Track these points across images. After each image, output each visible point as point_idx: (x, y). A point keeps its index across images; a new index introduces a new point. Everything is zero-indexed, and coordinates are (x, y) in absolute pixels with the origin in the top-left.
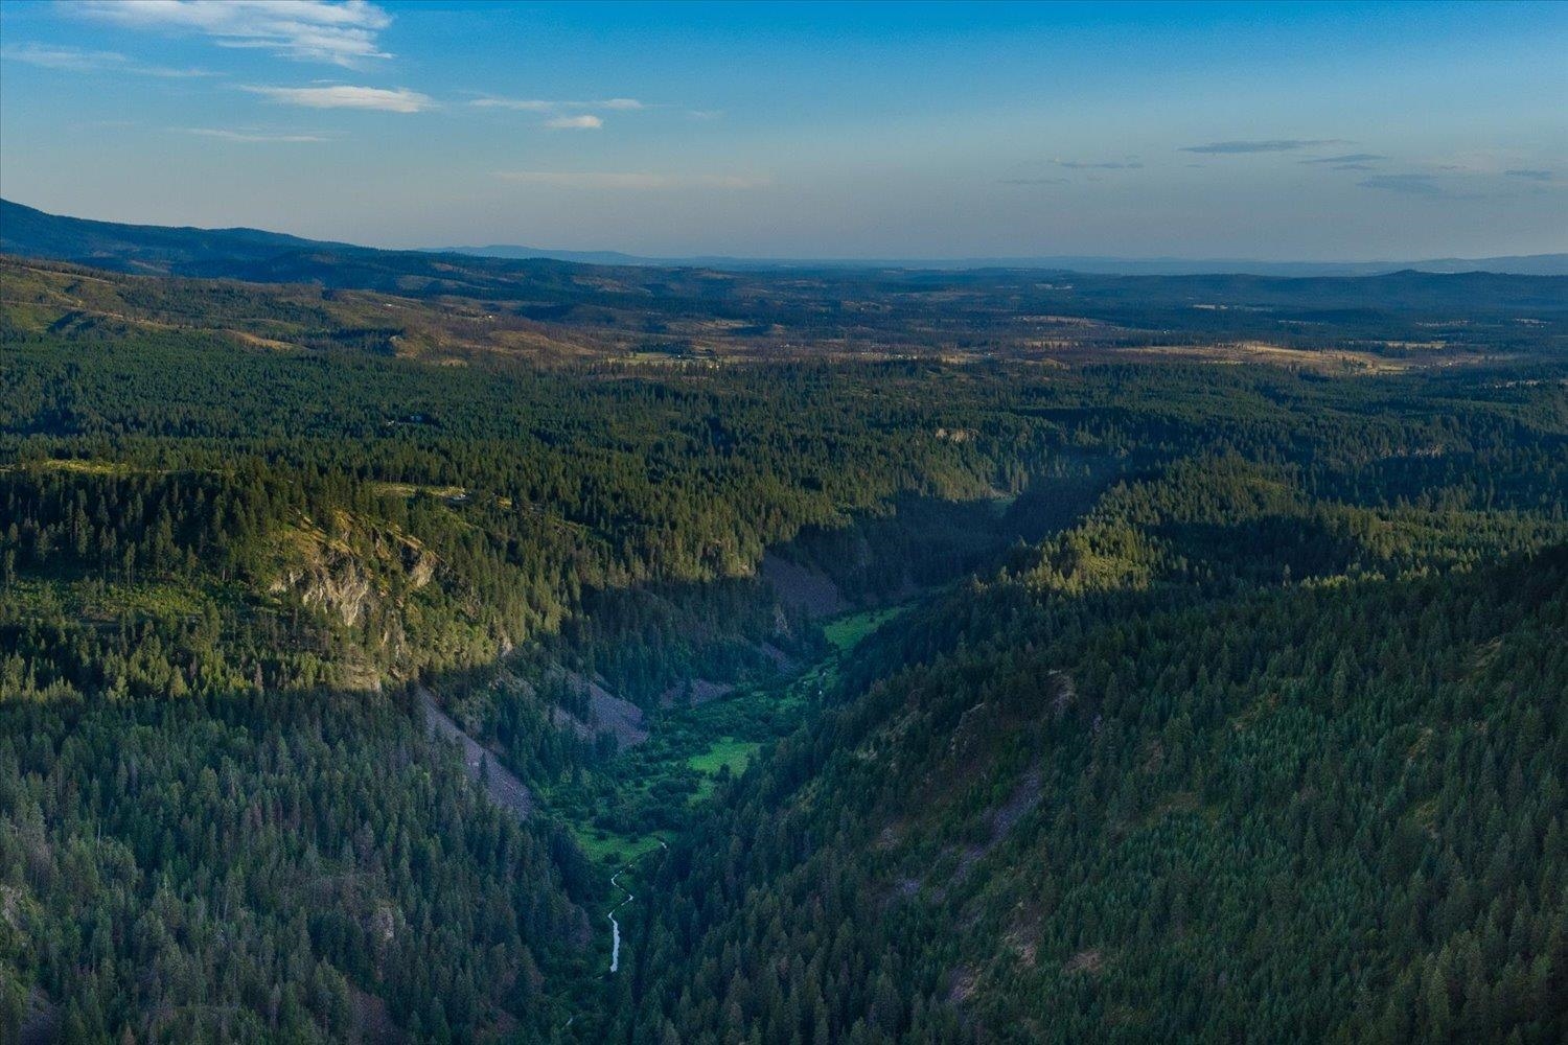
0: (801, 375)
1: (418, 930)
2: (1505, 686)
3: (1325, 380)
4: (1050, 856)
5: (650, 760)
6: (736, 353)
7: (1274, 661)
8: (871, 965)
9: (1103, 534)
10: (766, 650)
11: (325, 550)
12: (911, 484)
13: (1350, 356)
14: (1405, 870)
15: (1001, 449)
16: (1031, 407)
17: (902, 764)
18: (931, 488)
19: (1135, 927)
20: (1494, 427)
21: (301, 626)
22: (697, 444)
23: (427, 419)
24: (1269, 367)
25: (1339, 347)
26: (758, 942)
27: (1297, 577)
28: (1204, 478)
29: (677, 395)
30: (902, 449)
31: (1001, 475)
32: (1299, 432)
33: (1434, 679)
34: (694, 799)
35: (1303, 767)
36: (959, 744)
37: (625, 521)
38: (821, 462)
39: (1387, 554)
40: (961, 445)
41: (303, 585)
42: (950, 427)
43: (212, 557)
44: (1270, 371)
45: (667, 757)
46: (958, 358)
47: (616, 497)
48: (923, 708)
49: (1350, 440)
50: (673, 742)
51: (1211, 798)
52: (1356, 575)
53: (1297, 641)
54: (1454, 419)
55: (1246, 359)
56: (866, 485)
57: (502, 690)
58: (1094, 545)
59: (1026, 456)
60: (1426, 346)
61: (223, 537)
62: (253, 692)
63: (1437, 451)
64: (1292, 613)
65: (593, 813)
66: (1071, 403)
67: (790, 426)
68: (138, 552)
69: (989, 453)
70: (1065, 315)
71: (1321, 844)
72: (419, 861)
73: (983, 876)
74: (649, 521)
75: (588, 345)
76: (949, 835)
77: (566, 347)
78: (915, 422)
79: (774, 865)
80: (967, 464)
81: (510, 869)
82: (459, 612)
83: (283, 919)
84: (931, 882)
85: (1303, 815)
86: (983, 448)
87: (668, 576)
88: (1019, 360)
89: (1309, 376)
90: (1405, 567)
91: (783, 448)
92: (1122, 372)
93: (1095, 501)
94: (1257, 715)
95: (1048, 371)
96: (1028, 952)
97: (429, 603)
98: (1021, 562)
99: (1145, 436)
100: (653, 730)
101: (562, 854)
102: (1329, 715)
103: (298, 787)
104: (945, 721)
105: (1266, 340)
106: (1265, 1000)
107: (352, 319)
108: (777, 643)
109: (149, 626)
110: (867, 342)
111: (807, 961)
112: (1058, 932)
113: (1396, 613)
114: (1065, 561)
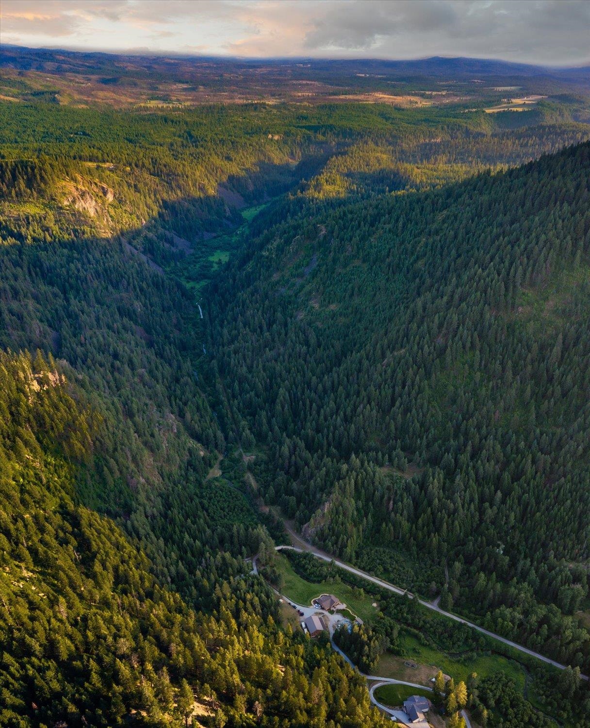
0: (216, 111)
1: (147, 308)
2: (446, 225)
3: (403, 110)
4: (321, 279)
5: (196, 258)
6: (188, 100)
7: (383, 219)
8: (274, 311)
9: (330, 177)
10: (225, 221)
11: (77, 189)
12: (262, 158)
13: (413, 99)
14: (415, 278)
15: (291, 143)
16: (301, 125)
17: (277, 255)
18: (269, 159)
19: (344, 298)
20: (458, 130)
21: (79, 216)
22: (185, 142)
23: (84, 134)
24: (384, 105)
25: (409, 94)
26: (243, 307)
27: (390, 191)
28: (361, 154)
29: (172, 121)
30: (257, 144)
31: (292, 153)
32: (393, 134)
33: (426, 223)
34: (213, 269)
35: (389, 251)
36: (293, 249)
37: (170, 175)
38: (230, 149)
39: (418, 181)
40: (277, 141)
41: (74, 202)
42: (273, 133)
43: (41, 193)
44: (384, 106)
45: (201, 257)
46: (271, 102)
47: (165, 166)
48: (281, 238)
49: (410, 136)
50: (202, 252)
51: (364, 261)
52: (408, 190)
53: (389, 214)
54: (446, 127)
55: (376, 100)
56: (247, 158)
57: (146, 237)
58: (327, 181)
59: (301, 145)
60: (440, 93)
61: (42, 185)
62: (72, 239)
63: (439, 140)
64: (388, 204)
65: (183, 275)
66: (314, 122)
67: (216, 134)
68: (16, 192)
69: (287, 144)
70: (309, 80)
71: (394, 273)
72: (142, 290)
73: (303, 287)
74: (178, 175)
75: (131, 97)
76: (293, 276)
77: (123, 99)
78: (260, 132)
79: (243, 286)
80: (280, 149)
81: (167, 291)
82: (125, 210)
83: (108, 307)
84: (289, 289)
85: (389, 265)
86: (285, 142)
87: (189, 196)
88: (294, 103)
89: (398, 109)
90: (423, 187)
91: (216, 144)
92: (332, 108)
93: (325, 164)
94: (377, 236)
95: (305, 108)
96: (317, 306)
97: (115, 207)
98: (303, 189)
99: (341, 136)
100: (195, 249)
101: (179, 286)
102: (397, 236)
103: (100, 269)
104: (288, 242)
105: (384, 92)
106: (378, 314)
107: (37, 86)
108: (228, 219)
109: (31, 218)
110: (236, 94)
111: (258, 311)
112: (325, 300)
113: (417, 203)
114: (318, 187)
